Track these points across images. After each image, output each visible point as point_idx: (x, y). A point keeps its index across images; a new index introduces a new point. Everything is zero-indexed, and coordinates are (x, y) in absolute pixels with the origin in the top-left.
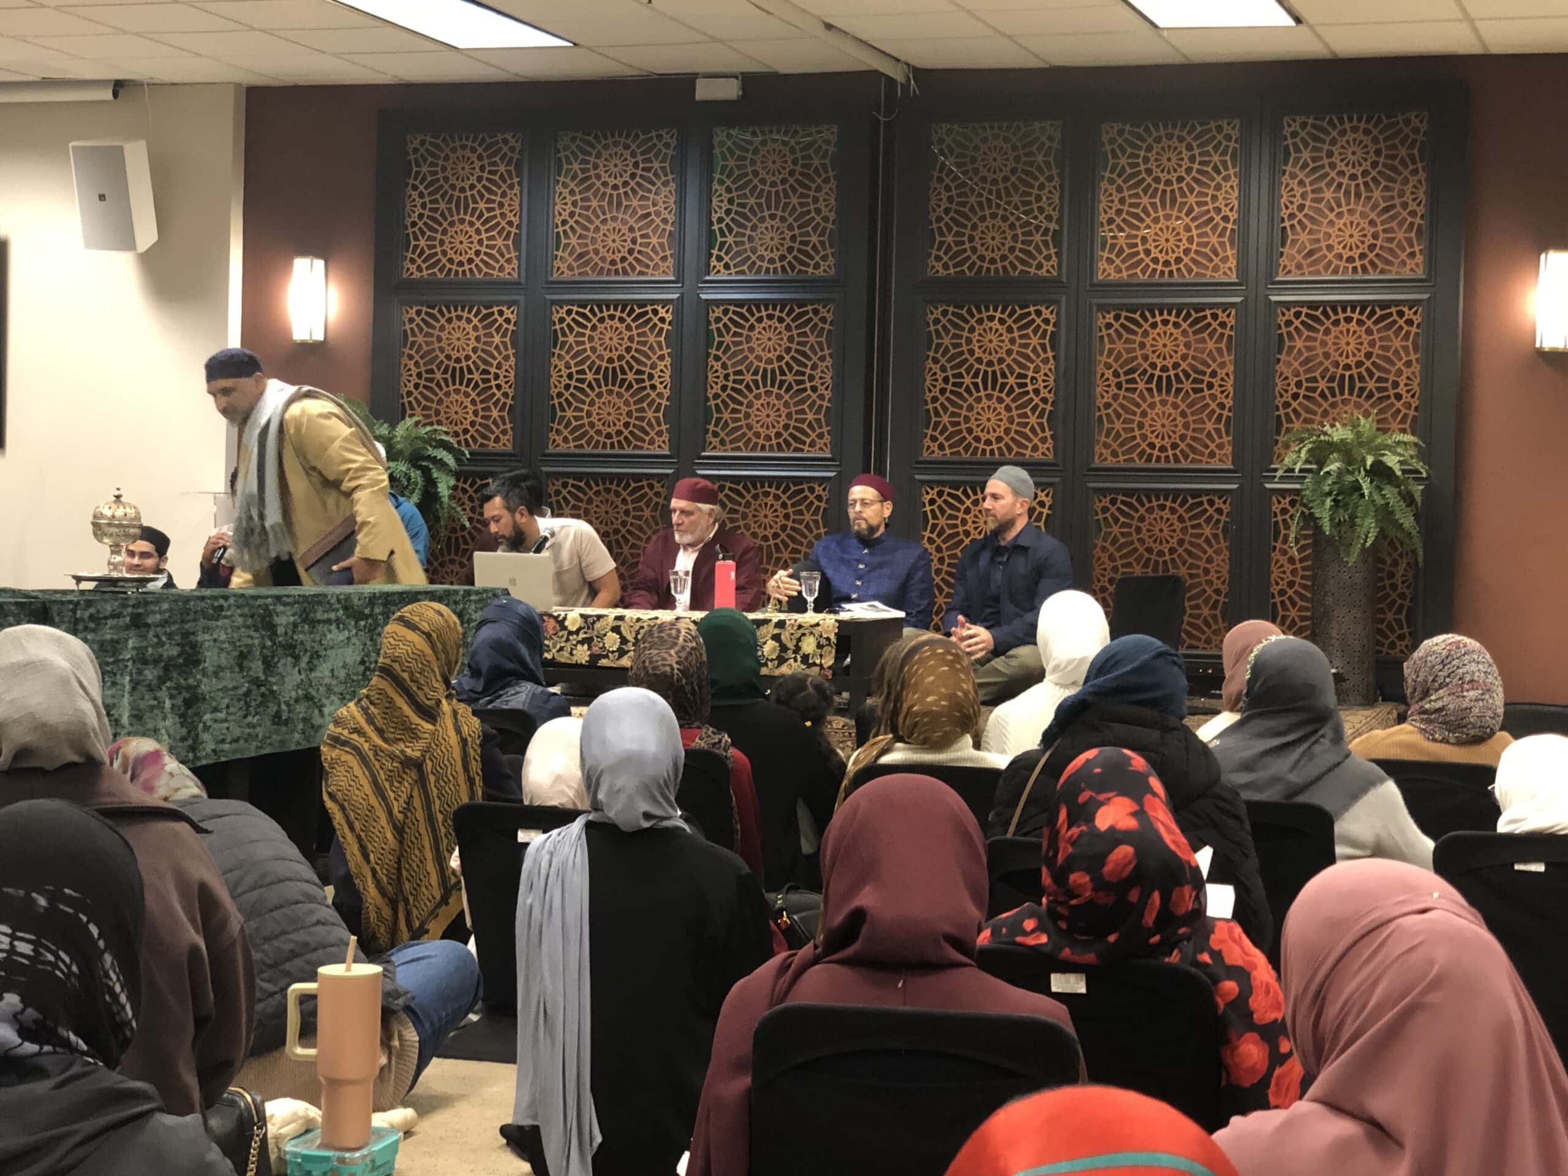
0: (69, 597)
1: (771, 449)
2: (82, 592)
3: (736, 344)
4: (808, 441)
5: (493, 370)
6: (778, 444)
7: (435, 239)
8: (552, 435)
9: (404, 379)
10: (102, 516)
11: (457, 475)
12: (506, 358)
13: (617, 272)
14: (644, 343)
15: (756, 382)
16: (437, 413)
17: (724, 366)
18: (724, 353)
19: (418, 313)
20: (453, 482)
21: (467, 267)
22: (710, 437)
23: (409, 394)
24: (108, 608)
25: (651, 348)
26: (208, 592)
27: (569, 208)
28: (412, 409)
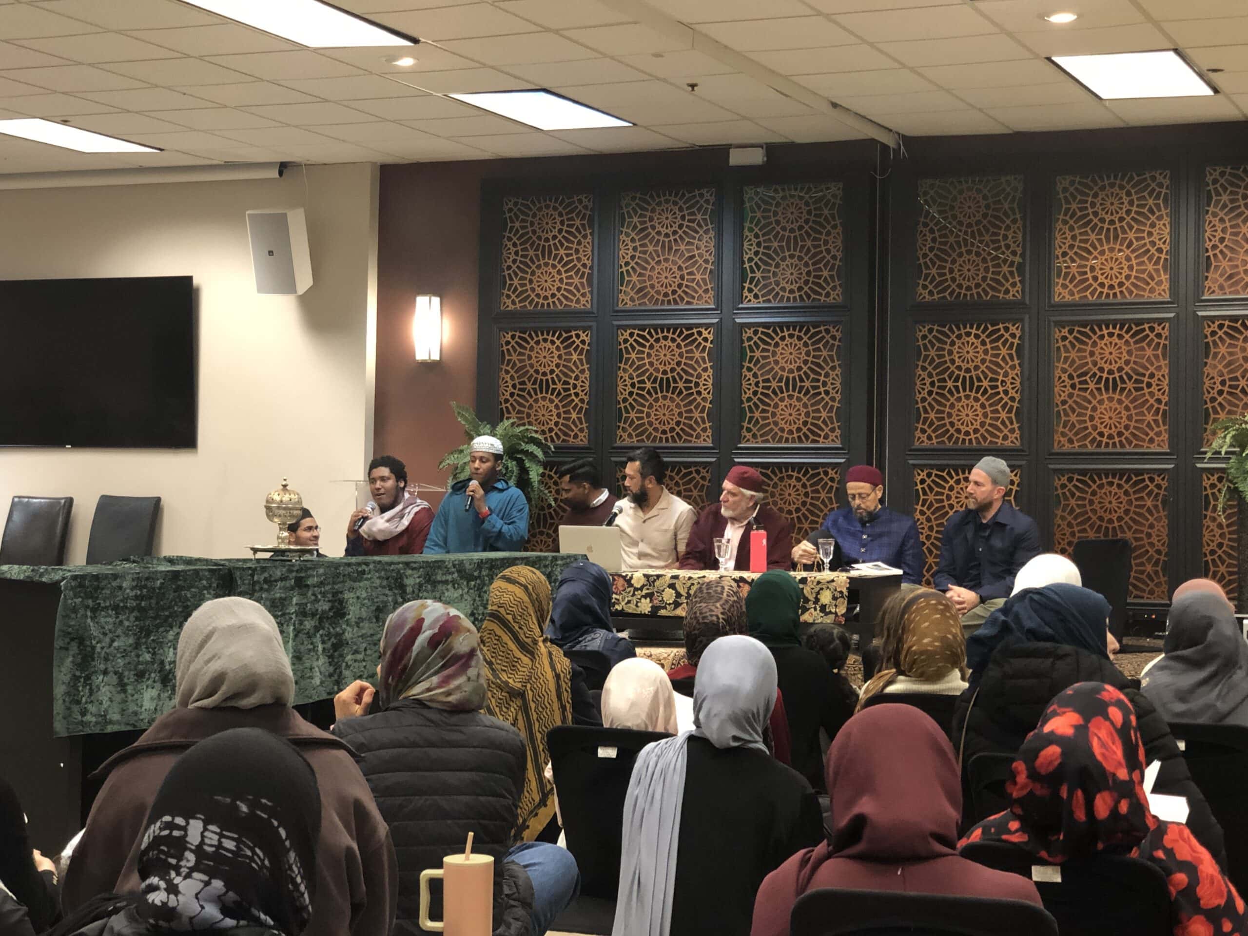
0: (249, 565)
1: (794, 441)
2: (258, 560)
3: (764, 358)
4: (823, 434)
5: (572, 381)
6: (799, 437)
7: (525, 279)
8: (620, 432)
9: (502, 389)
10: (273, 501)
11: (545, 465)
12: (582, 372)
13: (669, 302)
14: (691, 358)
15: (780, 388)
16: (529, 415)
17: (755, 375)
18: (755, 365)
19: (513, 337)
20: (541, 470)
21: (550, 300)
22: (744, 433)
23: (506, 401)
24: (278, 573)
25: (697, 362)
26: (353, 560)
27: (631, 252)
28: (509, 412)
